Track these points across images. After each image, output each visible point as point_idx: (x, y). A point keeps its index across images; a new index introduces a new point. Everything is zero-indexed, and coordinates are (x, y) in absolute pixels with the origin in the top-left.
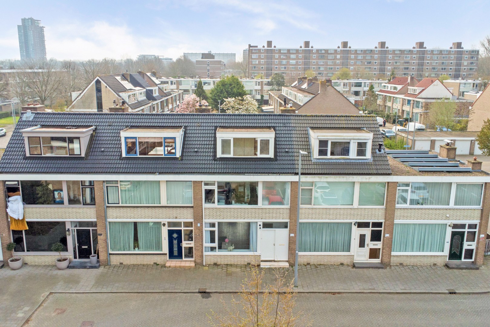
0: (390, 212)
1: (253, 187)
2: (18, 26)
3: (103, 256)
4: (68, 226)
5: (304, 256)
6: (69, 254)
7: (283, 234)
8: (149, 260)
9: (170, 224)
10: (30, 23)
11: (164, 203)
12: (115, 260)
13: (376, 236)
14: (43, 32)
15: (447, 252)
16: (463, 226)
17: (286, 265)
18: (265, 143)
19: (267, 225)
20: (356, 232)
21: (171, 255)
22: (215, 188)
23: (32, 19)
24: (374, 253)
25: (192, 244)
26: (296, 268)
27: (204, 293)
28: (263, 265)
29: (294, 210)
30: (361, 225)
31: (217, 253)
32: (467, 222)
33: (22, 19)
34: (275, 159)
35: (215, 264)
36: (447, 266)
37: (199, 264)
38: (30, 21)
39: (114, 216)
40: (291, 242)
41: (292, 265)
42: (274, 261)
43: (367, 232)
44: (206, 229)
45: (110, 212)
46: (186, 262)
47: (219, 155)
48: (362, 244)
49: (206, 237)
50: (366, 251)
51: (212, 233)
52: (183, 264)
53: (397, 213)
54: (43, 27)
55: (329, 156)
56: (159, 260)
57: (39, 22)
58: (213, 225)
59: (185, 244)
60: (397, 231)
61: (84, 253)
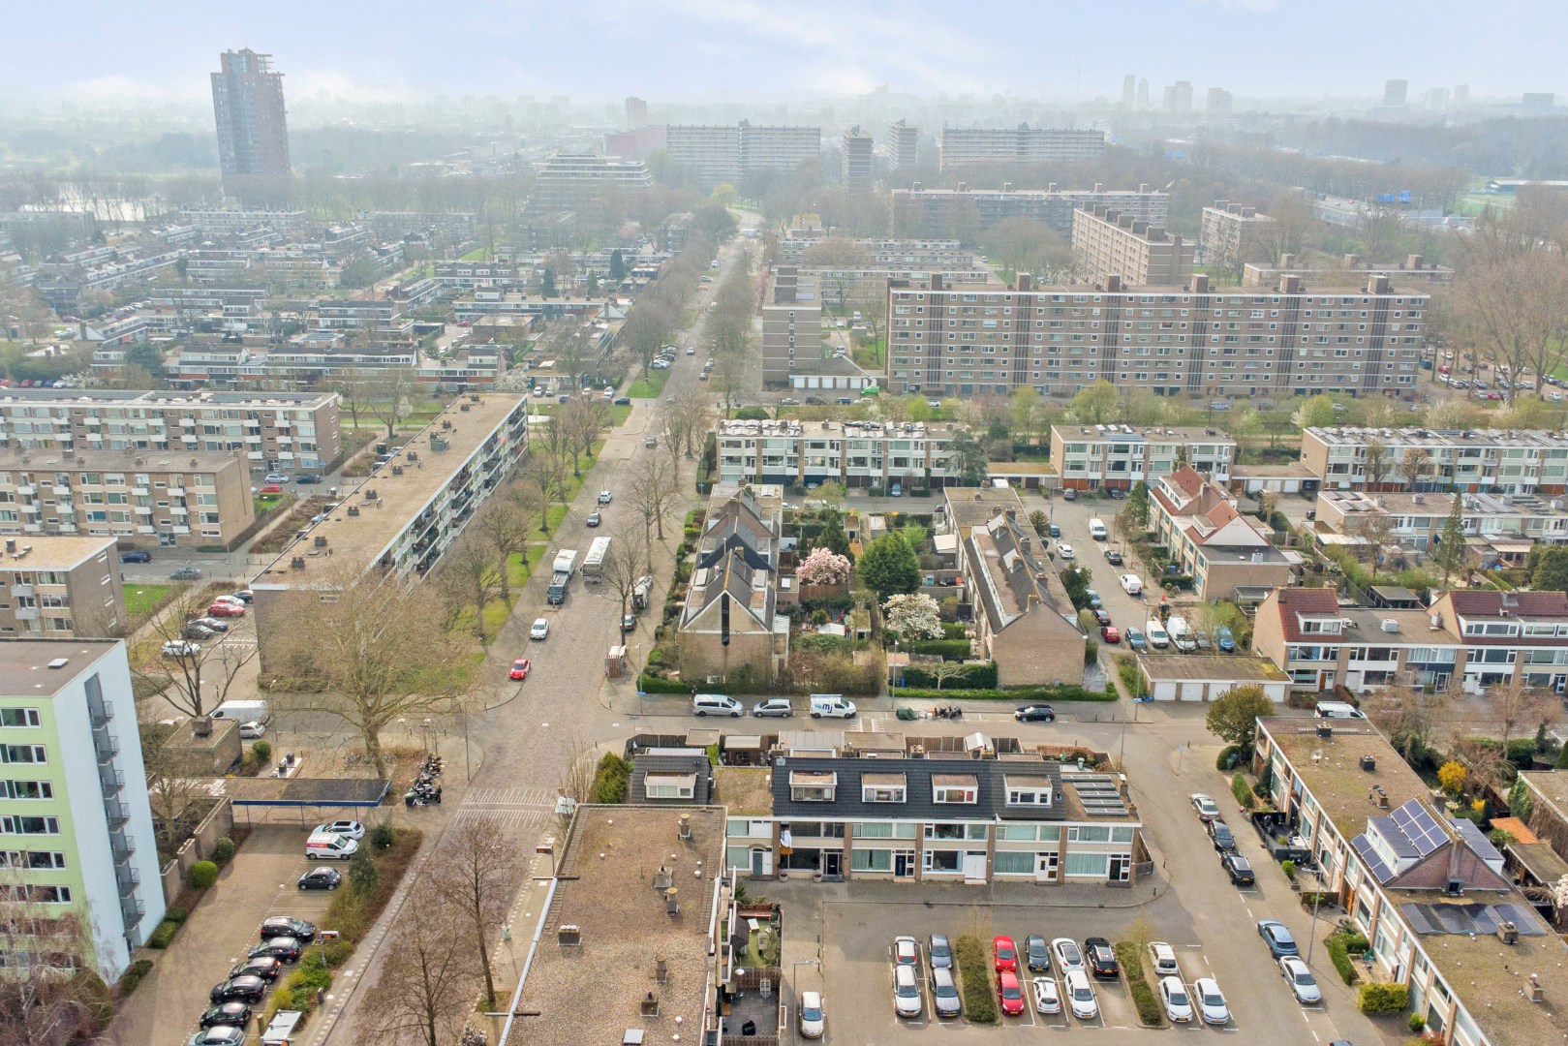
0: (1063, 846)
1: (961, 827)
2: (212, 74)
3: (846, 873)
4: (822, 852)
5: (999, 875)
6: (821, 871)
7: (983, 860)
8: (880, 877)
9: (898, 852)
10: (245, 66)
11: (894, 836)
12: (854, 876)
13: (1053, 862)
14: (281, 87)
15: (1107, 875)
16: (1120, 856)
17: (985, 882)
18: (971, 794)
19: (970, 853)
20: (1038, 860)
21: (897, 873)
22: (933, 827)
23: (247, 53)
24: (1052, 874)
25: (912, 865)
26: (992, 884)
27: (929, 905)
28: (967, 882)
29: (991, 844)
30: (1041, 854)
31: (932, 872)
32: (1123, 853)
33: (222, 55)
34: (978, 805)
35: (931, 880)
36: (1108, 885)
37: (918, 881)
38: (244, 59)
39: (857, 846)
40: (989, 866)
41: (988, 882)
42: (976, 879)
43: (1047, 859)
44: (925, 856)
45: (854, 842)
46: (908, 879)
47: (935, 801)
48: (1043, 867)
49: (924, 860)
50: (1046, 873)
51: (929, 858)
52: (906, 880)
53: (1069, 847)
54: (279, 75)
55: (1019, 803)
56: (887, 876)
57: (267, 59)
58: (929, 852)
59: (908, 865)
60: (1069, 860)
61: (832, 871)
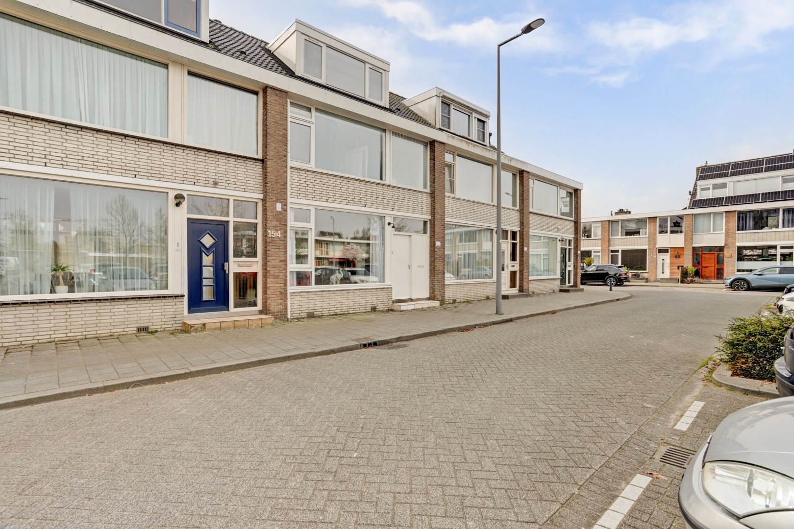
15: (559, 274)
16: (565, 242)
25: (253, 266)
32: (568, 237)
35: (311, 316)
42: (412, 300)
43: (506, 246)
50: (505, 276)
59: (237, 266)
